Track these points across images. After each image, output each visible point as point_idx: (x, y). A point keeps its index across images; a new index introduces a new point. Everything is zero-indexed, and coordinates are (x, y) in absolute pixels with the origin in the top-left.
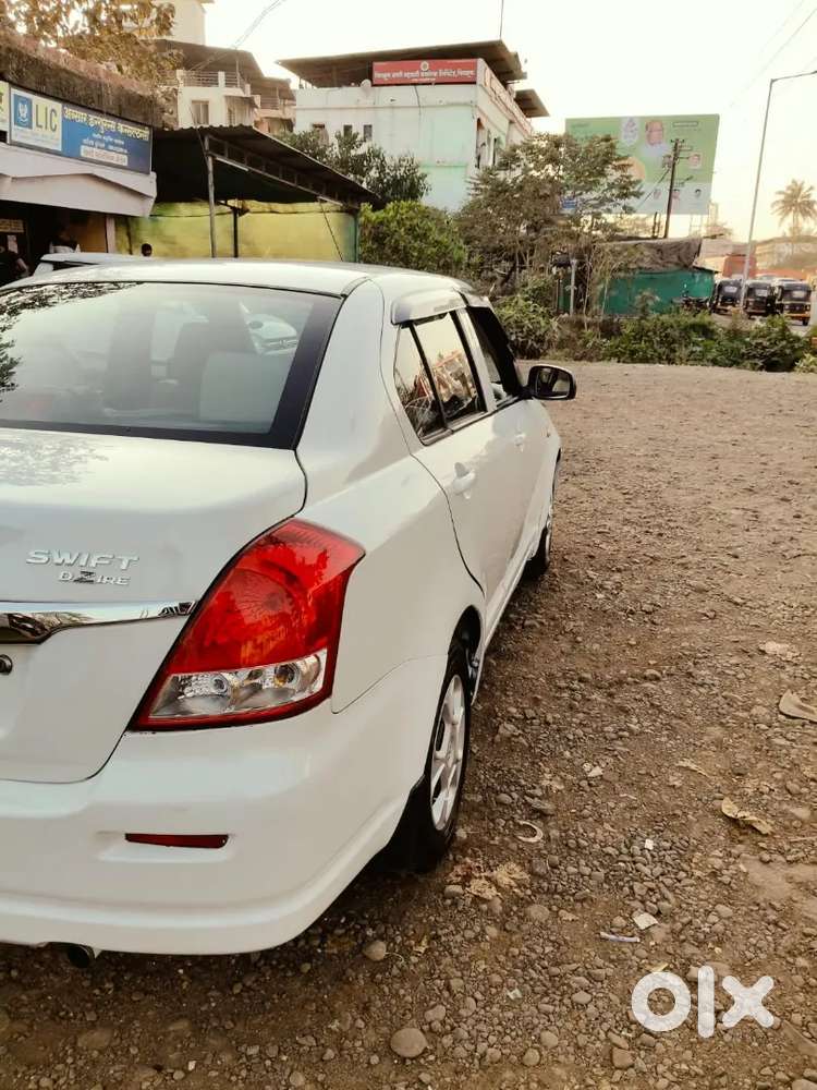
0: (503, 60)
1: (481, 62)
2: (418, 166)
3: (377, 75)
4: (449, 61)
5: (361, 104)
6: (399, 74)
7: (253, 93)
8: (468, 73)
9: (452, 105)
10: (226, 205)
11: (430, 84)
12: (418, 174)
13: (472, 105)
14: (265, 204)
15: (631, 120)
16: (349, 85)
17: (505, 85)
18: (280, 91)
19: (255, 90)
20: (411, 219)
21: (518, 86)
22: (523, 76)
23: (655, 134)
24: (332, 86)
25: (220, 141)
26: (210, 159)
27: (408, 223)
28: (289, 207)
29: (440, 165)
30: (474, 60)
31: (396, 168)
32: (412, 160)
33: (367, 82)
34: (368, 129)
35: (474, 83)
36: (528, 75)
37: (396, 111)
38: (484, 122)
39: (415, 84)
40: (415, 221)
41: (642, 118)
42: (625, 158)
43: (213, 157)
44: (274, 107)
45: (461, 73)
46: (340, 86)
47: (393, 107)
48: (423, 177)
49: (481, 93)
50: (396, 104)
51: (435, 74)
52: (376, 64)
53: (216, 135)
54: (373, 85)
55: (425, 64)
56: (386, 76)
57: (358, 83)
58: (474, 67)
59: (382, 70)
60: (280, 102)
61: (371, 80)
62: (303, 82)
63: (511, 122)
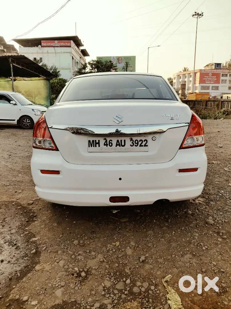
0: (77, 41)
1: (72, 41)
2: (57, 69)
3: (42, 44)
4: (63, 41)
5: (39, 52)
6: (49, 44)
7: (4, 49)
8: (69, 44)
9: (65, 52)
10: (10, 78)
11: (58, 47)
12: (57, 71)
13: (70, 53)
14: (22, 78)
15: (114, 57)
16: (34, 47)
17: (78, 48)
18: (12, 48)
19: (4, 47)
20: (61, 82)
21: (81, 48)
22: (83, 45)
23: (120, 61)
24: (29, 46)
25: (14, 59)
26: (11, 64)
27: (60, 83)
28: (29, 79)
29: (63, 69)
30: (70, 41)
31: (51, 69)
32: (55, 67)
33: (40, 46)
34: (41, 59)
35: (70, 47)
36: (84, 45)
37: (49, 54)
38: (74, 57)
39: (54, 47)
40: (62, 83)
41: (116, 57)
42: (116, 67)
43: (12, 64)
44: (10, 53)
45: (66, 44)
46: (32, 47)
47: (48, 53)
48: (59, 72)
49: (73, 49)
50: (49, 52)
51: (59, 44)
52: (42, 41)
53: (12, 58)
54: (42, 47)
55: (56, 42)
56: (45, 44)
57: (37, 46)
58: (70, 43)
59: (44, 43)
60: (12, 51)
61: (41, 45)
62: (20, 46)
63: (80, 58)
